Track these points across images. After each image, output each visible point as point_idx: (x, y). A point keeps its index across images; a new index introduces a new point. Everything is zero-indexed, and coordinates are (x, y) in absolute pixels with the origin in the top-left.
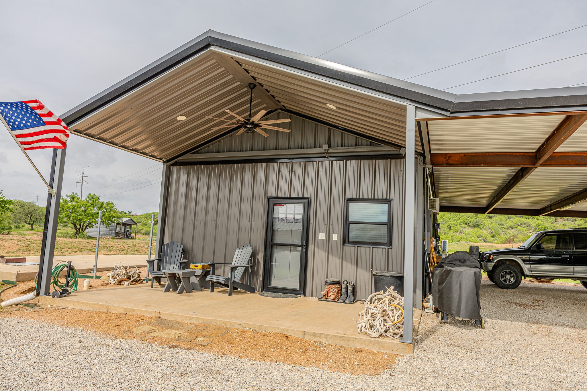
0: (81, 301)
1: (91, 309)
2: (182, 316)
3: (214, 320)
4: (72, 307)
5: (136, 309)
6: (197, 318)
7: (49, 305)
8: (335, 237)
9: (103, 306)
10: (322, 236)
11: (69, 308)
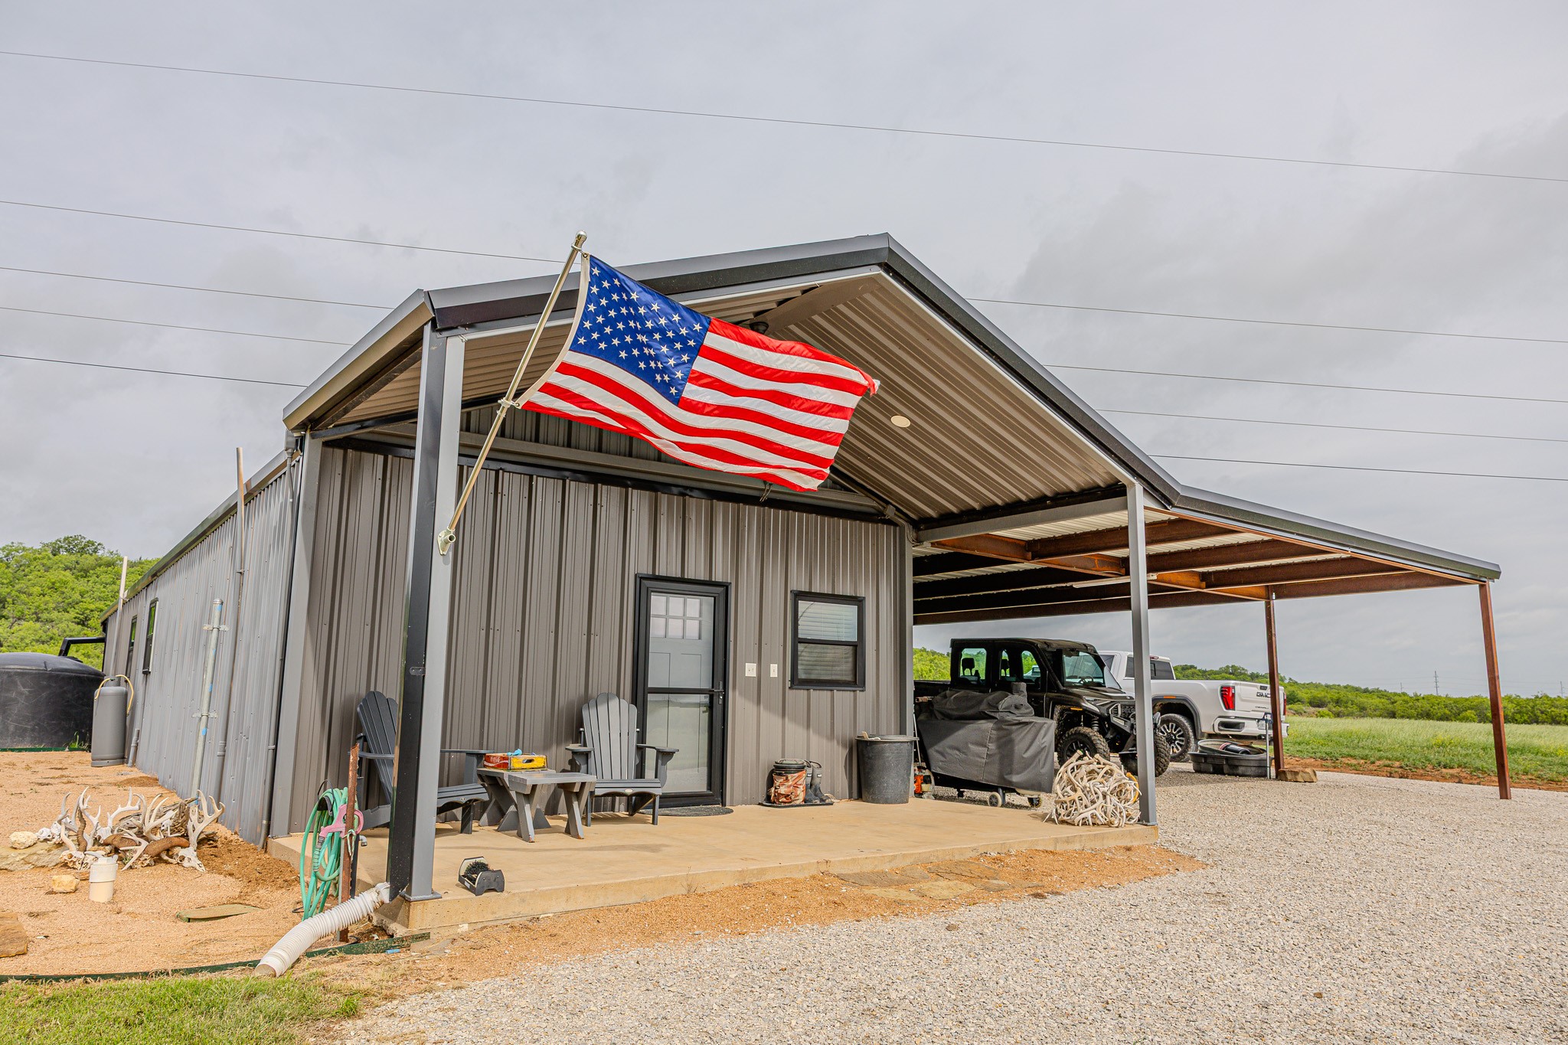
0: (596, 883)
1: (633, 899)
2: (875, 858)
3: (933, 852)
4: (563, 906)
5: (770, 868)
6: (904, 856)
7: (464, 922)
8: (774, 670)
9: (673, 880)
10: (751, 670)
11: (551, 915)
